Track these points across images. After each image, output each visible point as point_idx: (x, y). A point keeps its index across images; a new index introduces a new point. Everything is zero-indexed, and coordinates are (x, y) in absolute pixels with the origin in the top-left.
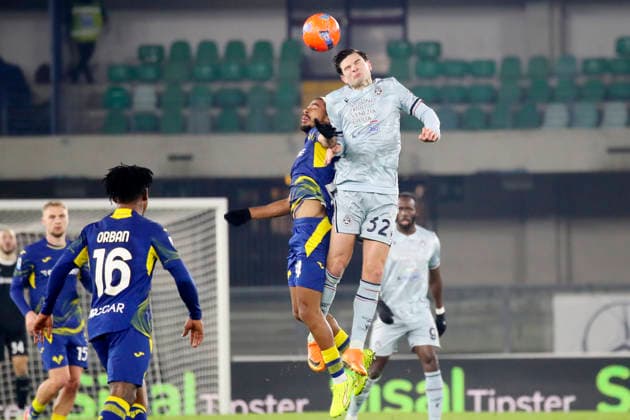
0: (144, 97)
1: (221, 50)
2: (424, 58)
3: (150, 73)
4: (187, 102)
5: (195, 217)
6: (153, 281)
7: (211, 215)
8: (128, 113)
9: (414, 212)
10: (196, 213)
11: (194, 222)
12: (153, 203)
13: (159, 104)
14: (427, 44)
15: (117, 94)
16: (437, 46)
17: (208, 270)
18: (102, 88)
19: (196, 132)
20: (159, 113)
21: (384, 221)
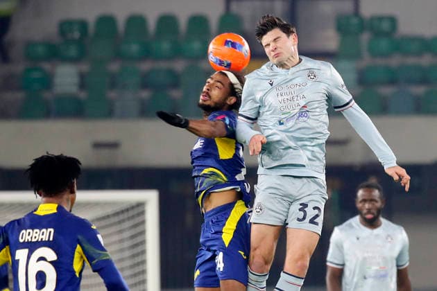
0: (66, 78)
1: (152, 23)
2: (378, 34)
3: (73, 51)
4: (114, 83)
5: (122, 212)
6: (83, 282)
7: (140, 209)
8: (47, 95)
9: (379, 204)
10: (124, 207)
11: (122, 217)
12: (82, 196)
13: (83, 85)
14: (381, 19)
15: (36, 75)
16: (393, 21)
17: (137, 270)
18: (18, 68)
19: (124, 116)
20: (83, 95)
21: (315, 208)
